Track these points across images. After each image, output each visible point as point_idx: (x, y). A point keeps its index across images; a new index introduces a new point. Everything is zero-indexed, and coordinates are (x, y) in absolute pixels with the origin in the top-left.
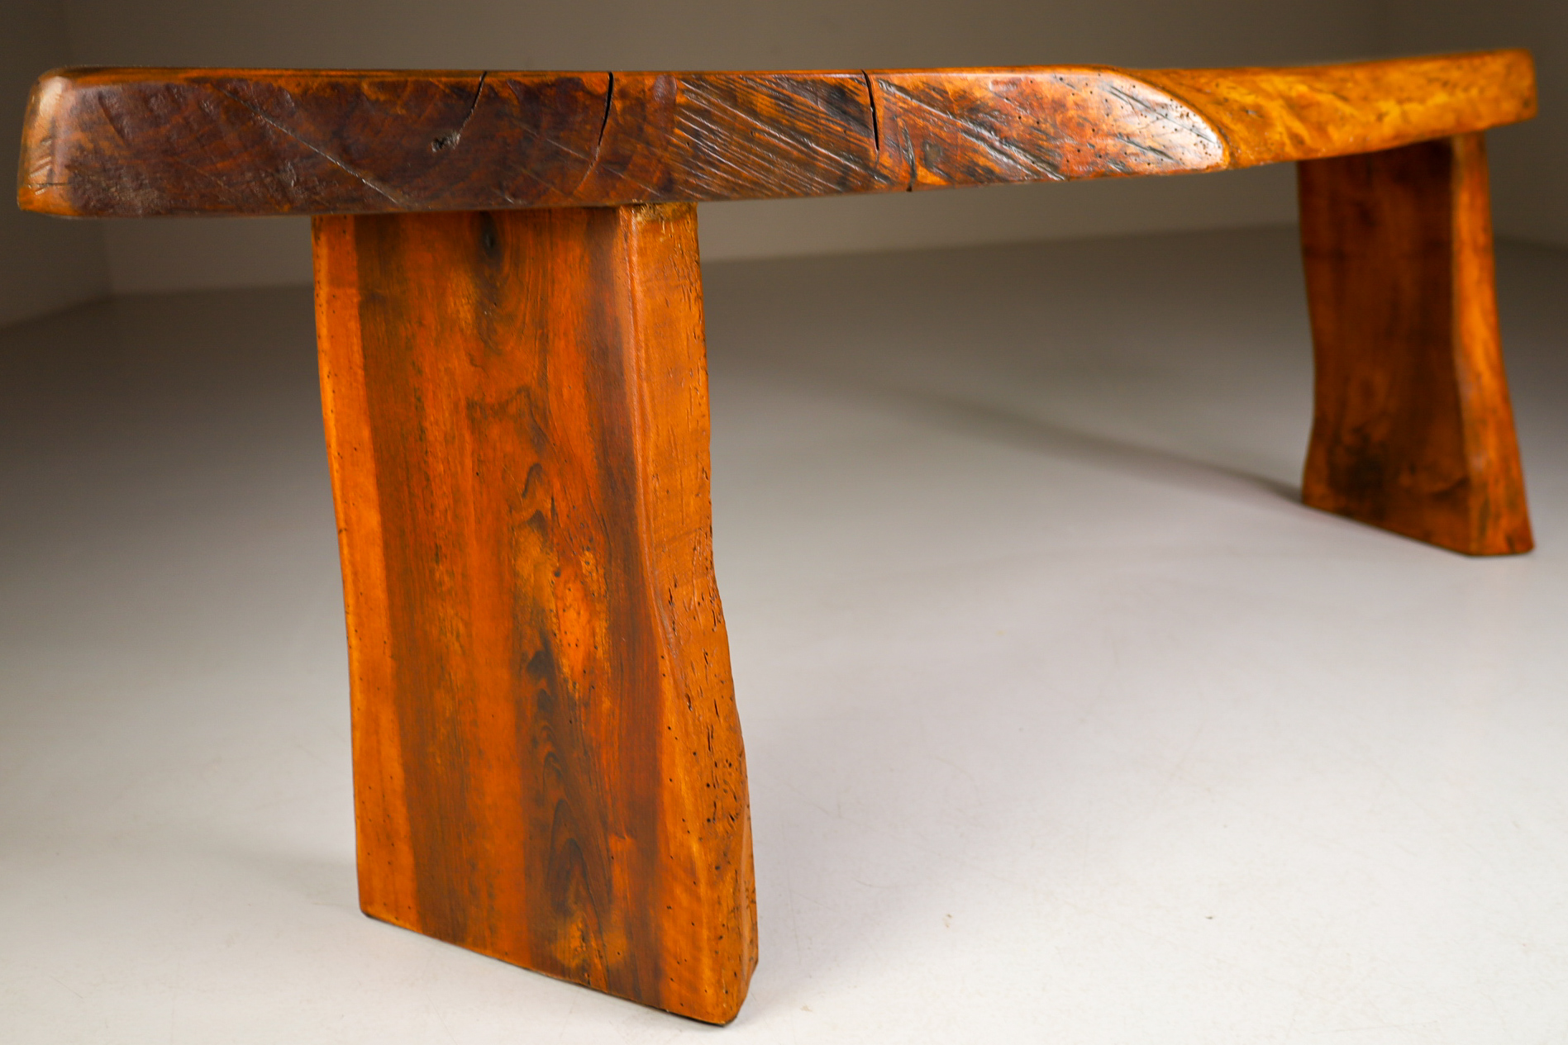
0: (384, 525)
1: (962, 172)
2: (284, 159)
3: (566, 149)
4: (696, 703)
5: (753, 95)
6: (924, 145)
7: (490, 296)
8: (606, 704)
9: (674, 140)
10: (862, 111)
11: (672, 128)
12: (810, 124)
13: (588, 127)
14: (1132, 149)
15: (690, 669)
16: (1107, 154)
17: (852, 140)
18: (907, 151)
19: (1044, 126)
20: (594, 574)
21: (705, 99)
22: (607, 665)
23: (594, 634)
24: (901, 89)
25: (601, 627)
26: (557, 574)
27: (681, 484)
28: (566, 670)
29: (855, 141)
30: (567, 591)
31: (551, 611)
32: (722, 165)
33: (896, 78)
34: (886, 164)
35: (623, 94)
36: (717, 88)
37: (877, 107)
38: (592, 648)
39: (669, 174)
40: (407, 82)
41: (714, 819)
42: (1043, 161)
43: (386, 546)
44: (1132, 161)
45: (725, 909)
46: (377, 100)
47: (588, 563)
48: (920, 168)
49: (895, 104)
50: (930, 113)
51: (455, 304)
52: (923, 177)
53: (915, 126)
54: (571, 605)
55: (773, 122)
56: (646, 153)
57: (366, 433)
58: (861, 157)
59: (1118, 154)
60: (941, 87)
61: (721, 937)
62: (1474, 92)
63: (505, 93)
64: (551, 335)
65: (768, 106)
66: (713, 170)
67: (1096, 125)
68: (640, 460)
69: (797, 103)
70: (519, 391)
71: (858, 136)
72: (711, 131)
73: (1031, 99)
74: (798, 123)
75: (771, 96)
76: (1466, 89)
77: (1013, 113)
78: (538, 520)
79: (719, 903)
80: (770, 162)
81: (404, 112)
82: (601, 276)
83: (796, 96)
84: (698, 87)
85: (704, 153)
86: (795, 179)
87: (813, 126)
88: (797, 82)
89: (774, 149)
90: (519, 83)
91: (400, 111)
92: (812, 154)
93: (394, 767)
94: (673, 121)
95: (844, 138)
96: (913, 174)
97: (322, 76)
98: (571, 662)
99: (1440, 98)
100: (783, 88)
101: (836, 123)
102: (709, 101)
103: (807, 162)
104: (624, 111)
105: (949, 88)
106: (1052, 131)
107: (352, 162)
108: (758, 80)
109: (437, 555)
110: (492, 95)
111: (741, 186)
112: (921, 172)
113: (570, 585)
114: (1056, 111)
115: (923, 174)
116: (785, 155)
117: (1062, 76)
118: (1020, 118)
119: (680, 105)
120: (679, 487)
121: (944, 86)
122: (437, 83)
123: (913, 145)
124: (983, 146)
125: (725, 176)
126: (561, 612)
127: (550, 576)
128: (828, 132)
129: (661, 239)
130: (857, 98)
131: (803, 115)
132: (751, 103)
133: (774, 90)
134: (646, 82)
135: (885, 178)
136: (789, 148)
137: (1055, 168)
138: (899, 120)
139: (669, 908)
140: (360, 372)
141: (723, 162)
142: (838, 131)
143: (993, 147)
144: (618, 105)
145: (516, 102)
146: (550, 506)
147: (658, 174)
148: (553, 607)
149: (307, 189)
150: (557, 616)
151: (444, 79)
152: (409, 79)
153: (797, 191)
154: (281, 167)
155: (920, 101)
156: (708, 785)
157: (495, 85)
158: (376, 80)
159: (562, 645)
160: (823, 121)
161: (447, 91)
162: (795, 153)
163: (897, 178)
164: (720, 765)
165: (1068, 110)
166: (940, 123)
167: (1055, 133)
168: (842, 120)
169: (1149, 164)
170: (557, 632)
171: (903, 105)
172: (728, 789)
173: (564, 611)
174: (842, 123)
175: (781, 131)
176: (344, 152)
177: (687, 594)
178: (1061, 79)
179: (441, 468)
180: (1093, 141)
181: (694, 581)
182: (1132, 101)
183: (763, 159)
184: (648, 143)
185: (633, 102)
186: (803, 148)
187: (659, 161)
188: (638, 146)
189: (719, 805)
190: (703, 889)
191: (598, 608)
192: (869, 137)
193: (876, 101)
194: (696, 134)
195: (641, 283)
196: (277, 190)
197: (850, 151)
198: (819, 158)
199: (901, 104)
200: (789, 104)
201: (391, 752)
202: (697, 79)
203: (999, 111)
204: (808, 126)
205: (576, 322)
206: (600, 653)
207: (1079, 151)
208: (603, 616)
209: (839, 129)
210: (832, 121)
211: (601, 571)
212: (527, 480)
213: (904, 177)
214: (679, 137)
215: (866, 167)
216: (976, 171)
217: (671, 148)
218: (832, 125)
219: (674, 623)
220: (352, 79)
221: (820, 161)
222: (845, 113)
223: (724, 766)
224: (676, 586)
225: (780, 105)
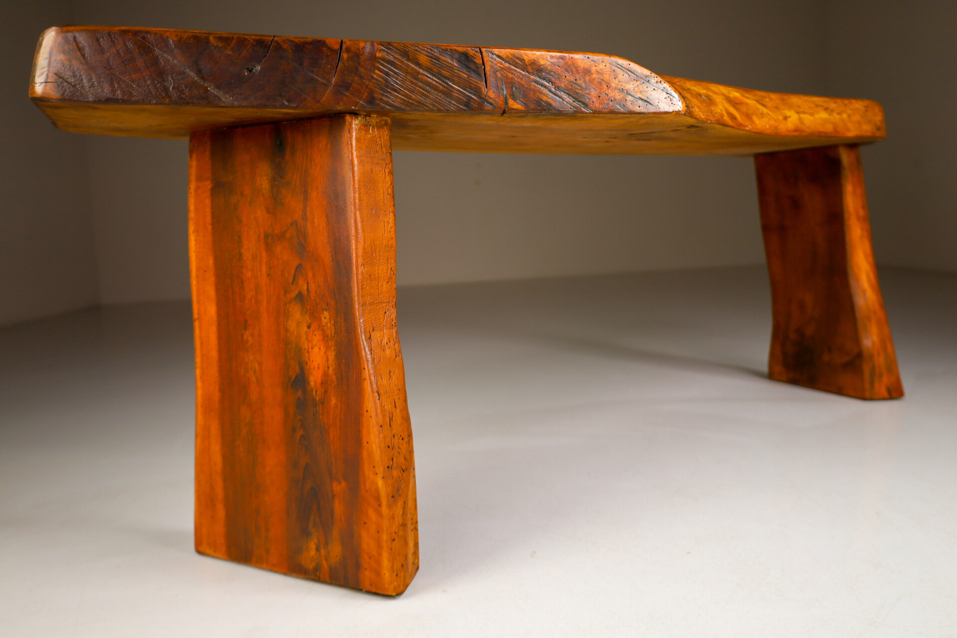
0: (219, 313)
1: (533, 103)
2: (167, 75)
3: (316, 77)
4: (383, 397)
5: (417, 54)
6: (512, 87)
7: (279, 174)
8: (333, 401)
9: (375, 76)
10: (478, 68)
11: (374, 70)
12: (449, 72)
13: (329, 66)
14: (629, 98)
15: (380, 377)
16: (615, 100)
17: (472, 82)
18: (503, 90)
19: (579, 82)
20: (329, 324)
21: (392, 56)
22: (334, 377)
23: (328, 361)
24: (499, 57)
25: (332, 355)
26: (309, 327)
27: (378, 273)
28: (312, 383)
29: (474, 83)
30: (314, 336)
31: (305, 349)
32: (401, 92)
33: (496, 51)
34: (491, 97)
35: (348, 50)
36: (398, 50)
37: (486, 65)
38: (326, 369)
39: (372, 94)
40: (233, 38)
41: (392, 467)
42: (579, 101)
43: (219, 325)
45: (397, 524)
46: (217, 46)
47: (325, 318)
48: (510, 100)
49: (496, 64)
50: (516, 71)
51: (260, 181)
52: (512, 105)
53: (507, 77)
54: (316, 345)
55: (429, 70)
56: (360, 82)
57: (211, 261)
58: (477, 92)
59: (621, 100)
60: (521, 57)
61: (394, 540)
62: (845, 116)
63: (285, 46)
64: (309, 191)
65: (426, 61)
66: (396, 94)
67: (608, 83)
68: (354, 255)
69: (442, 61)
70: (292, 225)
71: (475, 80)
72: (395, 73)
73: (571, 67)
74: (444, 72)
75: (428, 56)
76: (839, 114)
77: (562, 74)
78: (300, 297)
79: (393, 518)
80: (427, 91)
81: (231, 53)
82: (336, 154)
83: (441, 57)
84: (389, 49)
85: (391, 84)
86: (441, 102)
87: (451, 73)
88: (442, 49)
89: (429, 84)
90: (293, 41)
91: (229, 52)
92: (450, 88)
93: (217, 458)
94: (375, 66)
95: (468, 81)
96: (506, 103)
97: (189, 32)
98: (315, 379)
99: (823, 115)
100: (435, 52)
101: (464, 73)
102: (394, 57)
103: (448, 93)
104: (348, 59)
105: (525, 58)
106: (584, 85)
107: (203, 78)
108: (421, 47)
109: (245, 325)
110: (278, 46)
111: (411, 103)
112: (511, 102)
113: (316, 333)
114: (586, 74)
115: (512, 103)
116: (435, 88)
117: (588, 56)
118: (566, 77)
119: (378, 58)
120: (377, 275)
121: (523, 57)
122: (249, 39)
123: (506, 87)
124: (545, 91)
125: (403, 97)
126: (310, 349)
127: (305, 328)
128: (459, 77)
129: (369, 136)
130: (475, 60)
131: (445, 67)
132: (417, 59)
133: (430, 53)
134: (360, 44)
135: (491, 104)
136: (438, 85)
137: (586, 105)
138: (498, 73)
139: (365, 523)
140: (210, 227)
141: (401, 90)
142: (465, 77)
143: (551, 91)
144: (345, 56)
145: (290, 51)
146: (306, 288)
147: (366, 94)
148: (306, 347)
149: (179, 91)
150: (308, 352)
151: (253, 37)
152: (235, 36)
153: (442, 108)
154: (166, 79)
155: (510, 64)
156: (389, 447)
157: (280, 42)
158: (217, 35)
159: (310, 369)
160: (456, 71)
161: (254, 43)
162: (441, 87)
163: (497, 104)
164: (397, 437)
165: (592, 74)
166: (521, 76)
167: (585, 86)
168: (467, 71)
169: (639, 107)
170: (308, 361)
171: (500, 66)
172: (400, 451)
173: (312, 348)
174: (467, 73)
175: (433, 75)
176: (199, 72)
177: (380, 336)
178: (588, 58)
179: (249, 274)
180: (607, 92)
181: (385, 331)
182: (629, 72)
183: (423, 90)
184: (361, 77)
185: (353, 54)
186: (445, 85)
187: (367, 87)
188: (356, 78)
189: (395, 460)
190: (384, 509)
191: (330, 344)
192: (481, 81)
193: (485, 62)
194: (387, 74)
195: (357, 156)
196: (162, 91)
197: (471, 89)
198: (454, 91)
199: (499, 65)
200: (437, 61)
201: (216, 449)
202: (388, 45)
203: (554, 72)
204: (448, 73)
205: (322, 181)
206: (331, 370)
207: (599, 97)
208: (333, 348)
209: (465, 76)
210: (461, 71)
211: (332, 322)
212: (295, 274)
213: (502, 104)
214: (377, 75)
215: (480, 97)
216: (542, 104)
217: (373, 80)
218: (461, 74)
219: (371, 350)
220: (205, 35)
221: (455, 93)
222: (468, 67)
223: (399, 439)
224: (373, 330)
225: (432, 61)
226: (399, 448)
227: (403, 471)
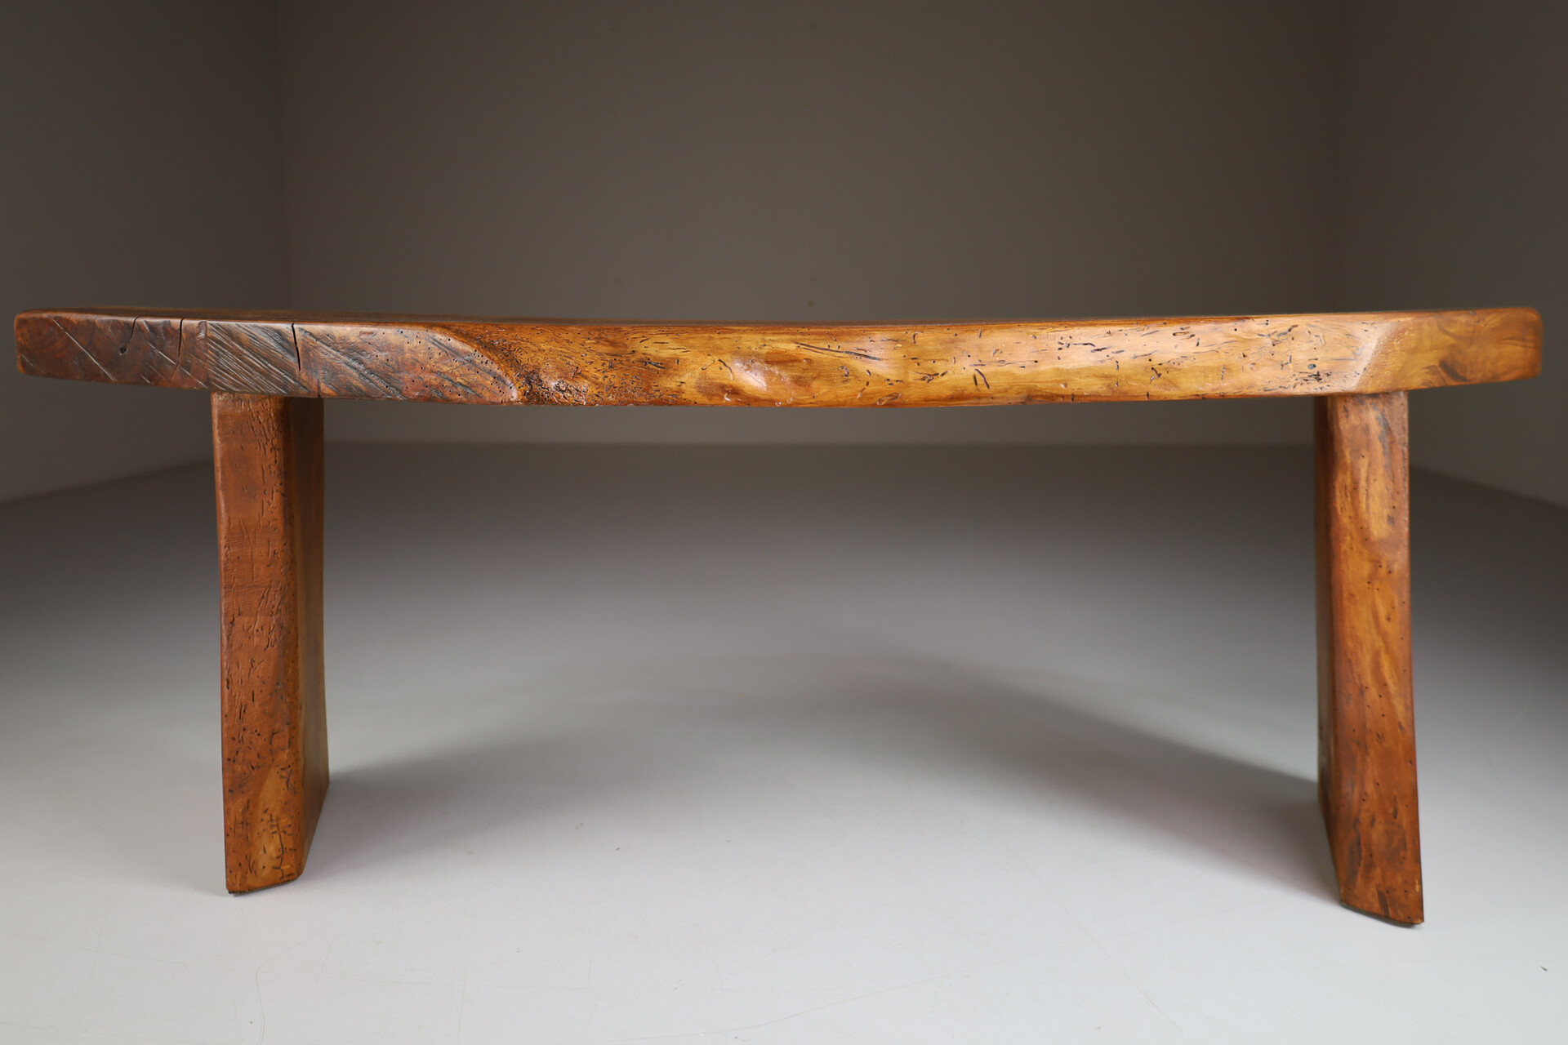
1: (344, 388)
3: (166, 357)
5: (239, 333)
6: (324, 369)
9: (209, 356)
10: (291, 347)
13: (174, 347)
14: (447, 383)
16: (431, 385)
17: (287, 363)
18: (315, 372)
19: (390, 363)
21: (220, 335)
24: (311, 334)
29: (289, 364)
33: (307, 327)
34: (305, 380)
35: (187, 329)
36: (225, 329)
37: (298, 344)
42: (392, 386)
44: (447, 394)
48: (322, 384)
49: (307, 343)
50: (327, 350)
53: (319, 357)
55: (252, 351)
56: (197, 362)
58: (292, 373)
59: (438, 386)
60: (332, 334)
67: (423, 364)
69: (261, 340)
71: (290, 361)
72: (224, 352)
73: (383, 344)
74: (262, 352)
75: (249, 336)
77: (373, 352)
80: (251, 372)
83: (260, 336)
84: (216, 328)
85: (222, 364)
86: (263, 384)
87: (268, 353)
88: (260, 328)
94: (208, 346)
95: (283, 360)
96: (319, 387)
100: (254, 331)
101: (279, 353)
102: (222, 337)
103: (267, 374)
105: (336, 334)
106: (395, 367)
108: (242, 326)
111: (240, 385)
114: (396, 353)
115: (324, 387)
116: (257, 370)
117: (401, 329)
118: (377, 356)
119: (209, 337)
124: (356, 373)
128: (276, 357)
129: (240, 412)
130: (288, 339)
131: (263, 347)
132: (240, 338)
135: (305, 388)
136: (259, 366)
137: (399, 391)
138: (310, 353)
143: (363, 374)
144: (184, 335)
153: (264, 391)
155: (322, 342)
160: (273, 351)
163: (310, 389)
165: (403, 353)
167: (398, 368)
168: (281, 350)
169: (458, 394)
171: (312, 344)
174: (282, 353)
177: (249, 622)
178: (400, 331)
180: (422, 376)
181: (258, 617)
182: (446, 350)
183: (248, 371)
184: (198, 357)
186: (265, 366)
187: (204, 368)
188: (195, 359)
192: (295, 362)
193: (297, 341)
194: (218, 354)
197: (286, 371)
199: (310, 343)
200: (257, 340)
202: (216, 324)
203: (366, 350)
204: (266, 354)
207: (413, 381)
209: (281, 356)
210: (277, 351)
213: (314, 388)
214: (211, 355)
215: (295, 379)
216: (354, 390)
217: (208, 361)
218: (277, 354)
221: (273, 374)
222: (283, 346)
225: (252, 341)
226: (251, 743)
227: (253, 768)
